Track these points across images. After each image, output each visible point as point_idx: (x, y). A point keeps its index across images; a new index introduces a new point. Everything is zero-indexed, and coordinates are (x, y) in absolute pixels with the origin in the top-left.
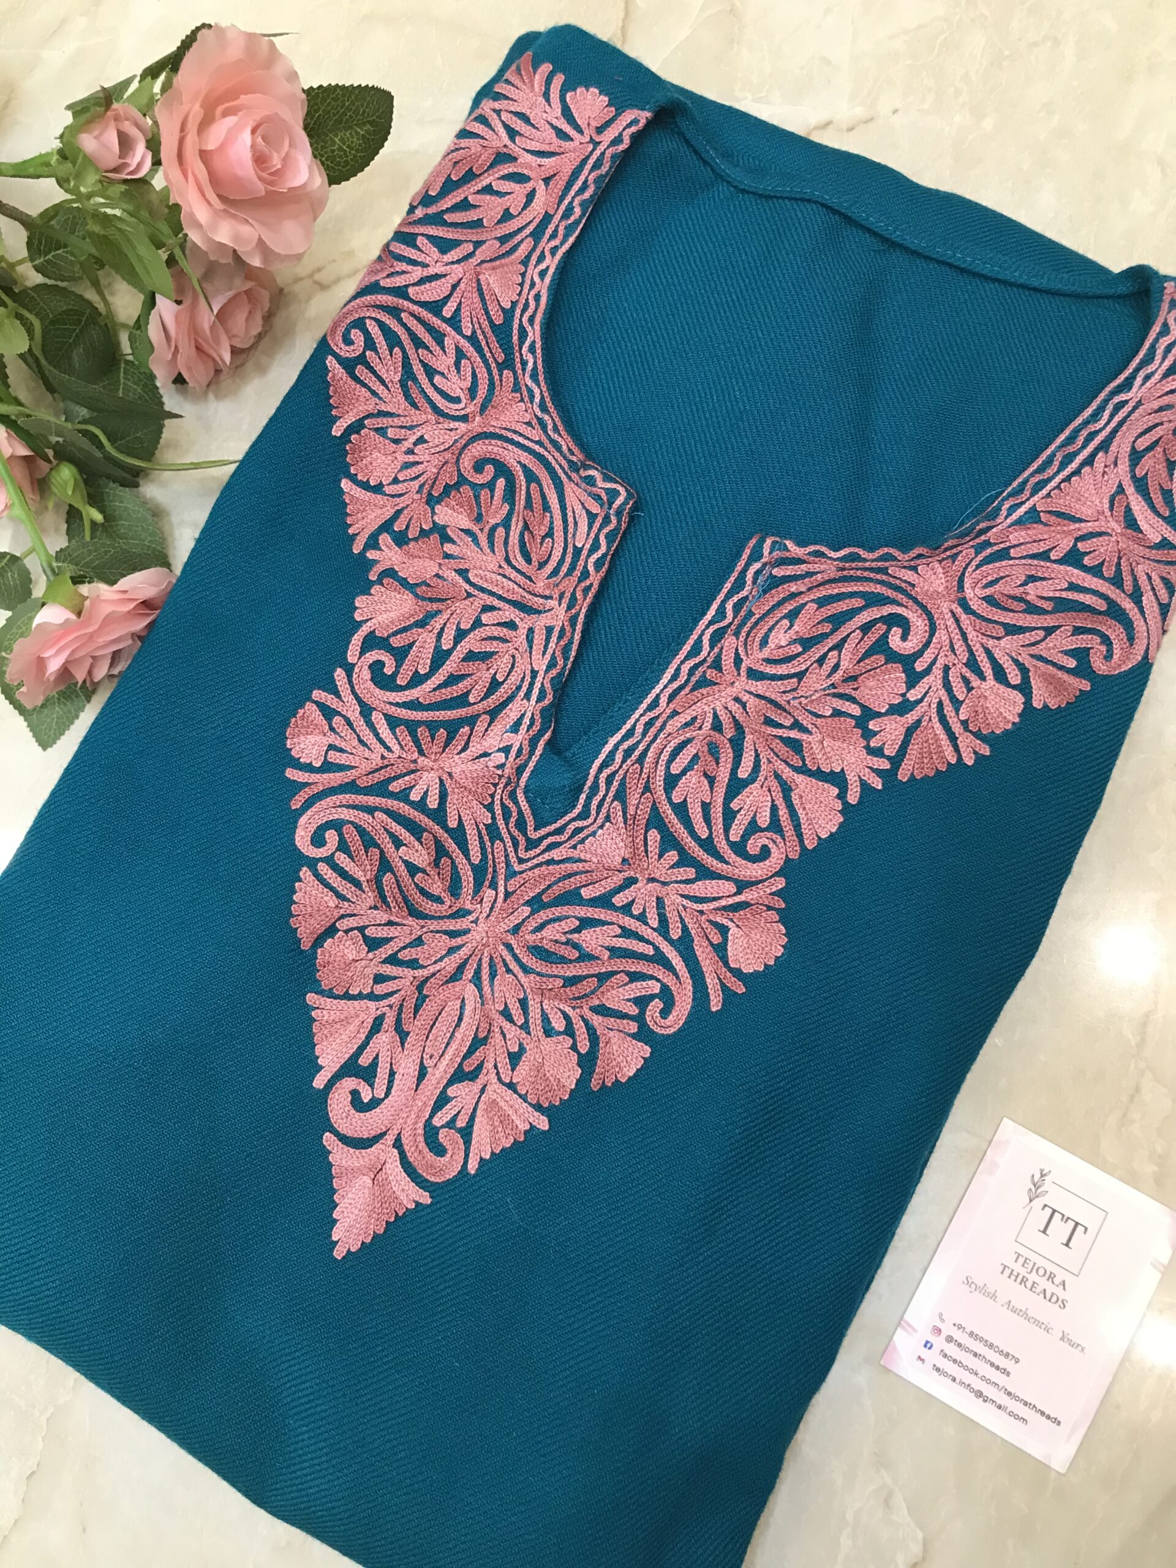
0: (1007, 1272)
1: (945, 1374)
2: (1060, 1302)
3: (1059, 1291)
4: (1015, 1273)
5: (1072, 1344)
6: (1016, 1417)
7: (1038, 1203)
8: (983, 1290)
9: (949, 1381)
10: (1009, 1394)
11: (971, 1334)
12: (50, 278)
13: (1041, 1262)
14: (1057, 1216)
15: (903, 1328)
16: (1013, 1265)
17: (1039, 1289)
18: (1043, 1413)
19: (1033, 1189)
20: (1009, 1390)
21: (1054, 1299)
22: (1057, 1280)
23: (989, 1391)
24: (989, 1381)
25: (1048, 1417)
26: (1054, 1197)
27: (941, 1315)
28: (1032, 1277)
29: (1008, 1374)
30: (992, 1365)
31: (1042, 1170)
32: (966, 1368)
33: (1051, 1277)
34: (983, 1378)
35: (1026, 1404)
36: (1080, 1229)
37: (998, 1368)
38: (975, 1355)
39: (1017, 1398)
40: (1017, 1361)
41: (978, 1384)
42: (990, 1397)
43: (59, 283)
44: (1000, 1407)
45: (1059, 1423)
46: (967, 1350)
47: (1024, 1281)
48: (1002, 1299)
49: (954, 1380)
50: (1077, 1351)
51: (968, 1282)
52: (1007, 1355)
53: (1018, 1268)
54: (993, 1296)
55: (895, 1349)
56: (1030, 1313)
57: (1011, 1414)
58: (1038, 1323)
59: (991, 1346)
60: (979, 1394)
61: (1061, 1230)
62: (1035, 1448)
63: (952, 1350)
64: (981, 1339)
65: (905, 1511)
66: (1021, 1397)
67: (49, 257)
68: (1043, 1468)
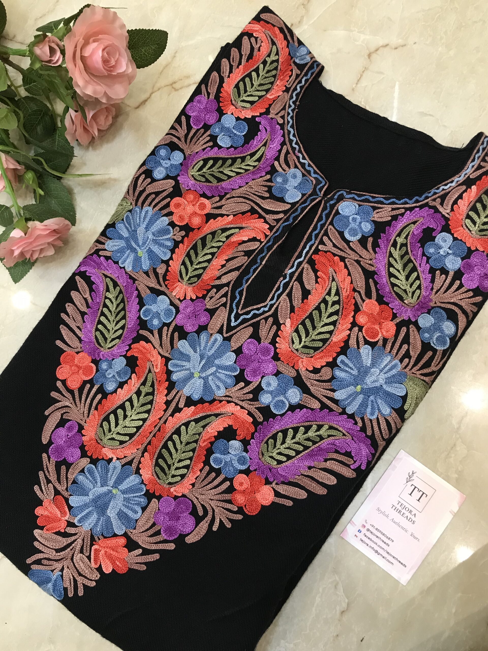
0: (394, 508)
1: (365, 543)
2: (412, 522)
3: (413, 517)
4: (397, 509)
5: (415, 538)
6: (389, 562)
7: (410, 483)
8: (384, 513)
9: (366, 545)
10: (388, 553)
11: (377, 529)
12: (31, 94)
13: (407, 506)
14: (416, 489)
15: (351, 524)
16: (396, 505)
17: (405, 516)
18: (400, 562)
19: (409, 478)
20: (388, 551)
21: (411, 520)
22: (412, 513)
23: (380, 551)
24: (381, 547)
25: (402, 564)
26: (416, 482)
27: (366, 521)
28: (403, 511)
29: (389, 546)
30: (383, 541)
31: (413, 471)
32: (373, 541)
33: (411, 512)
34: (379, 546)
35: (394, 557)
36: (424, 495)
37: (385, 543)
38: (377, 537)
39: (391, 555)
40: (393, 541)
41: (376, 548)
42: (381, 553)
43: (34, 96)
44: (383, 557)
45: (405, 566)
46: (374, 535)
47: (400, 512)
48: (391, 518)
49: (368, 545)
50: (416, 541)
51: (378, 509)
52: (389, 539)
53: (398, 507)
54: (387, 516)
55: (347, 530)
56: (400, 524)
57: (388, 560)
58: (403, 528)
59: (384, 534)
60: (376, 552)
61: (417, 494)
62: (395, 575)
63: (368, 534)
64: (380, 532)
65: (342, 591)
66: (393, 555)
67: (31, 85)
68: (397, 582)
